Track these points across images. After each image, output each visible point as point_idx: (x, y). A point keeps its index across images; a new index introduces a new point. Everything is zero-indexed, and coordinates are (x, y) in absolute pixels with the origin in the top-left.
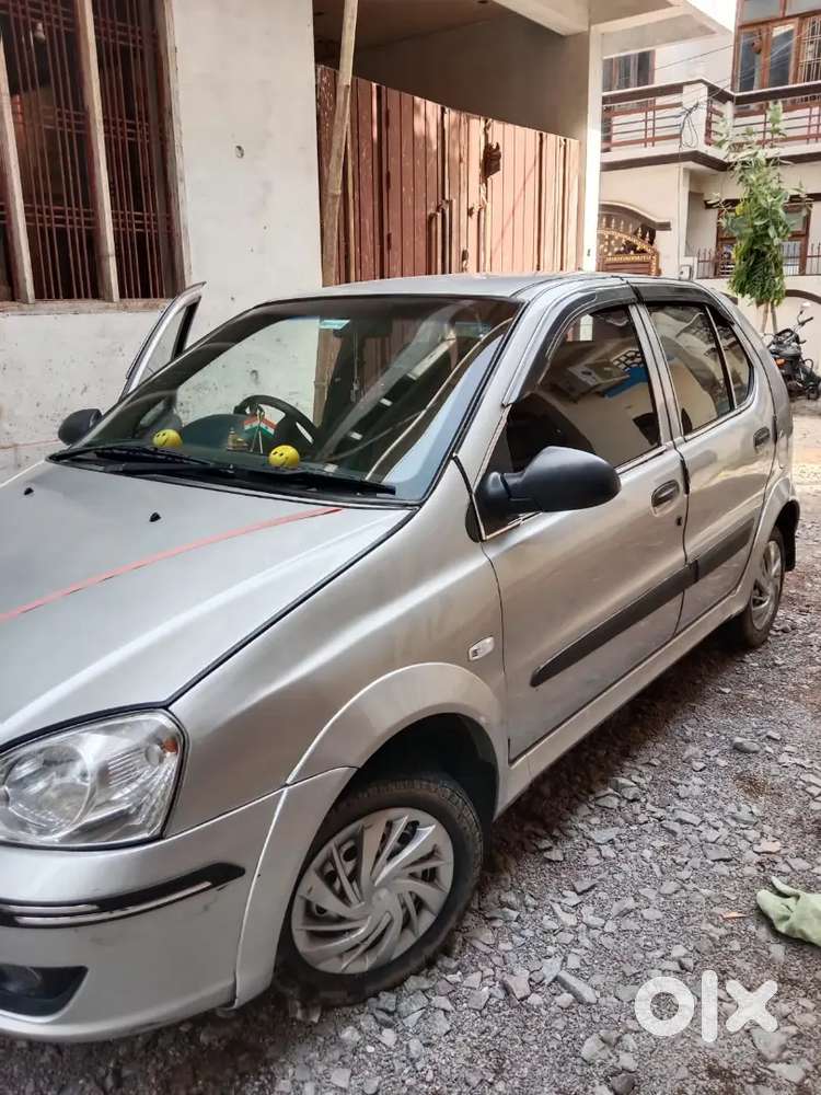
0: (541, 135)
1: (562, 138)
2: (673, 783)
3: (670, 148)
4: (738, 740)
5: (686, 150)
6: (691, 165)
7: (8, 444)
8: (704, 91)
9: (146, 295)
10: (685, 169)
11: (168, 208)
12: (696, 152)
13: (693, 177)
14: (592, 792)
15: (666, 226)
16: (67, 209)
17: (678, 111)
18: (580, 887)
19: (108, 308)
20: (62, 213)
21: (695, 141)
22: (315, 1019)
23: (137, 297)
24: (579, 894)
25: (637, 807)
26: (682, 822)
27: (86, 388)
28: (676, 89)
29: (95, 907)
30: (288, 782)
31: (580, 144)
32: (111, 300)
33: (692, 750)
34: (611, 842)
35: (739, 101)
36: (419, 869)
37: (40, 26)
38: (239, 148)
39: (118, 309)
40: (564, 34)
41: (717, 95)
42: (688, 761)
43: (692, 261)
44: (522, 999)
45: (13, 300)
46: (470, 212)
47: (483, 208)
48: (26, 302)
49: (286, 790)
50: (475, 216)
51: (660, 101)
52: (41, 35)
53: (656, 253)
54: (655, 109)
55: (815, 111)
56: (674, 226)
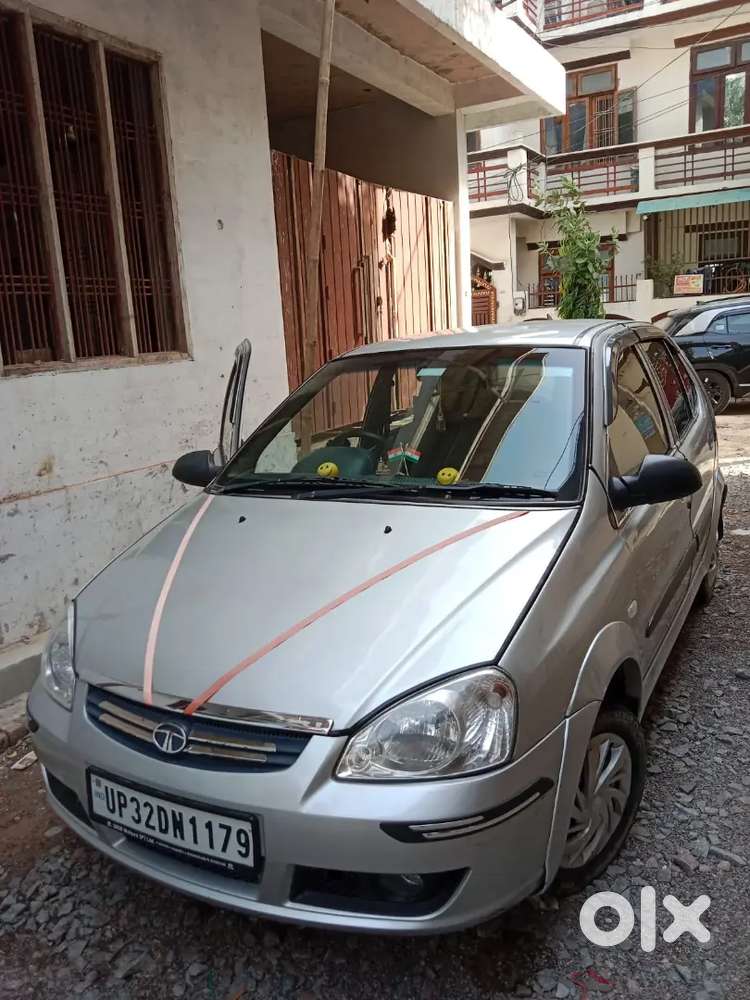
0: (426, 199)
1: (441, 201)
2: (707, 707)
3: (501, 202)
4: (740, 670)
5: (514, 203)
6: (517, 215)
7: (59, 487)
8: (524, 153)
9: (155, 349)
10: (512, 219)
11: (168, 274)
12: (523, 205)
13: (519, 225)
14: (652, 722)
15: (500, 267)
17: (504, 170)
18: (687, 787)
19: (129, 362)
21: (520, 195)
22: (556, 907)
23: (149, 351)
24: (688, 794)
25: (692, 728)
26: (731, 734)
27: (116, 433)
28: (502, 153)
29: (481, 818)
30: (567, 714)
31: (454, 205)
32: (132, 355)
33: (708, 682)
34: (688, 755)
35: (550, 162)
36: (613, 781)
37: (71, 128)
38: (220, 221)
39: (138, 362)
40: (434, 115)
41: (531, 155)
42: (709, 691)
43: (521, 294)
44: (695, 870)
45: (55, 359)
46: (380, 265)
47: (391, 262)
48: (69, 361)
49: (568, 720)
50: (384, 267)
51: (489, 163)
52: (73, 136)
53: (494, 289)
54: (485, 170)
55: (611, 169)
56: (507, 267)
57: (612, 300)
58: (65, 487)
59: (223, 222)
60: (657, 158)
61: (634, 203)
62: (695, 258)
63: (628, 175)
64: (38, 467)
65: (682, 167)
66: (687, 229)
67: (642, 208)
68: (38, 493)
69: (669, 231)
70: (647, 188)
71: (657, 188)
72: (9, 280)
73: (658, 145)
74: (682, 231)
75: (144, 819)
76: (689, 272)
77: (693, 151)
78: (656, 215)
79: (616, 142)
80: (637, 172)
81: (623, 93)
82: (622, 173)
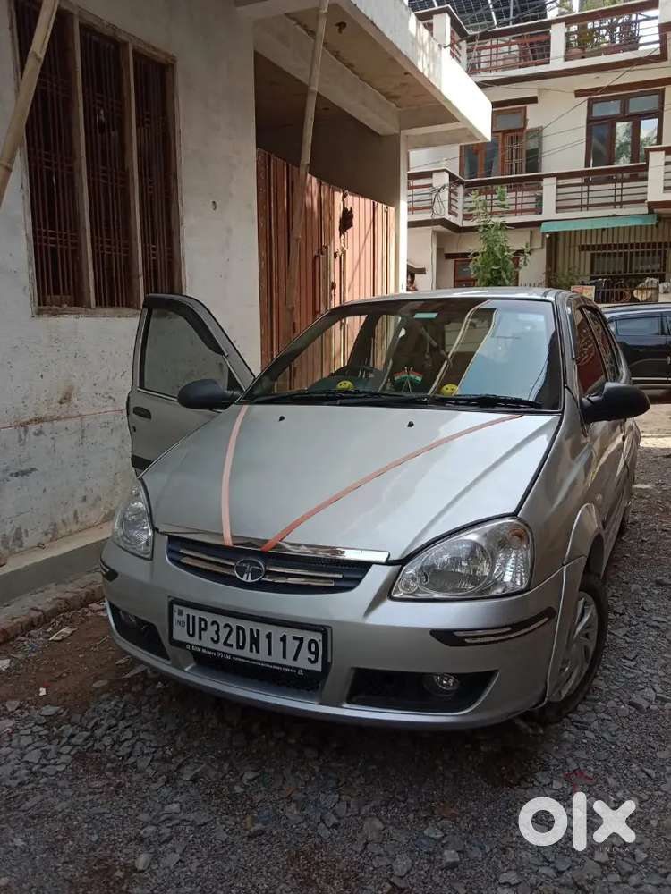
0: (374, 203)
1: (385, 206)
3: (426, 216)
5: (437, 217)
6: (439, 228)
7: (75, 414)
8: (446, 175)
10: (434, 231)
12: (444, 219)
13: (440, 237)
15: (422, 271)
17: (430, 190)
18: (632, 656)
21: (442, 211)
24: (632, 660)
28: (428, 175)
30: (565, 563)
34: (626, 635)
35: (468, 185)
36: (584, 632)
37: (102, 112)
38: (214, 202)
42: (636, 593)
46: (335, 256)
47: (344, 253)
48: (90, 308)
49: (565, 567)
50: (338, 258)
51: (416, 182)
52: (103, 118)
54: (413, 187)
55: (519, 194)
56: (429, 272)
58: (80, 415)
59: (217, 203)
60: (558, 187)
61: (538, 224)
62: (588, 272)
63: (533, 199)
64: (60, 396)
65: (579, 196)
66: (583, 248)
67: (545, 228)
68: (58, 419)
69: (567, 249)
70: (549, 210)
71: (557, 212)
72: (45, 234)
73: (559, 176)
74: (577, 248)
75: (222, 640)
76: (583, 284)
77: (588, 183)
78: (556, 234)
79: (524, 169)
80: (540, 198)
81: (532, 131)
82: (528, 198)
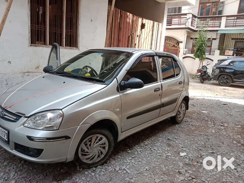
0: (154, 22)
1: (158, 23)
2: (155, 143)
3: (184, 26)
4: (169, 138)
5: (186, 27)
6: (188, 30)
7: (40, 72)
8: (191, 15)
9: (70, 46)
10: (186, 31)
11: (76, 30)
12: (189, 28)
13: (188, 33)
15: (182, 42)
16: (57, 29)
17: (185, 19)
19: (62, 48)
20: (56, 29)
21: (189, 25)
22: (81, 170)
23: (68, 46)
24: (132, 158)
25: (147, 146)
26: (154, 149)
28: (186, 14)
29: (46, 139)
30: (80, 125)
31: (162, 24)
32: (63, 47)
33: (160, 138)
34: (140, 151)
35: (199, 18)
38: (91, 20)
39: (65, 48)
40: (160, 2)
41: (194, 16)
42: (159, 140)
43: (186, 50)
44: (117, 171)
45: (45, 45)
46: (137, 36)
47: (140, 35)
48: (47, 45)
49: (79, 126)
51: (182, 16)
53: (179, 47)
54: (181, 18)
55: (214, 21)
56: (183, 42)
57: (210, 54)
59: (92, 20)
60: (227, 20)
61: (217, 31)
62: (233, 46)
63: (219, 23)
64: (36, 67)
65: (233, 23)
66: (232, 39)
67: (219, 32)
68: (35, 72)
69: (227, 39)
70: (223, 27)
71: (226, 28)
73: (227, 16)
74: (231, 39)
76: (229, 50)
77: (237, 19)
78: (225, 34)
79: (217, 14)
80: (220, 23)
81: (221, 2)
82: (217, 22)
